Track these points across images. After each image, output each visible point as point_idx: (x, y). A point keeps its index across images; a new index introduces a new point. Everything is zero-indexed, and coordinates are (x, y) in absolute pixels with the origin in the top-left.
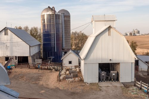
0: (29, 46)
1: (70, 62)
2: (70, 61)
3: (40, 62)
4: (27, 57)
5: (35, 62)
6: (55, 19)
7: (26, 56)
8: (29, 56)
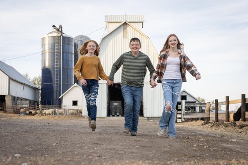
0: (8, 77)
1: (75, 103)
2: (75, 100)
3: (26, 106)
4: (4, 96)
5: (16, 104)
6: (63, 44)
7: (3, 94)
8: (7, 94)
